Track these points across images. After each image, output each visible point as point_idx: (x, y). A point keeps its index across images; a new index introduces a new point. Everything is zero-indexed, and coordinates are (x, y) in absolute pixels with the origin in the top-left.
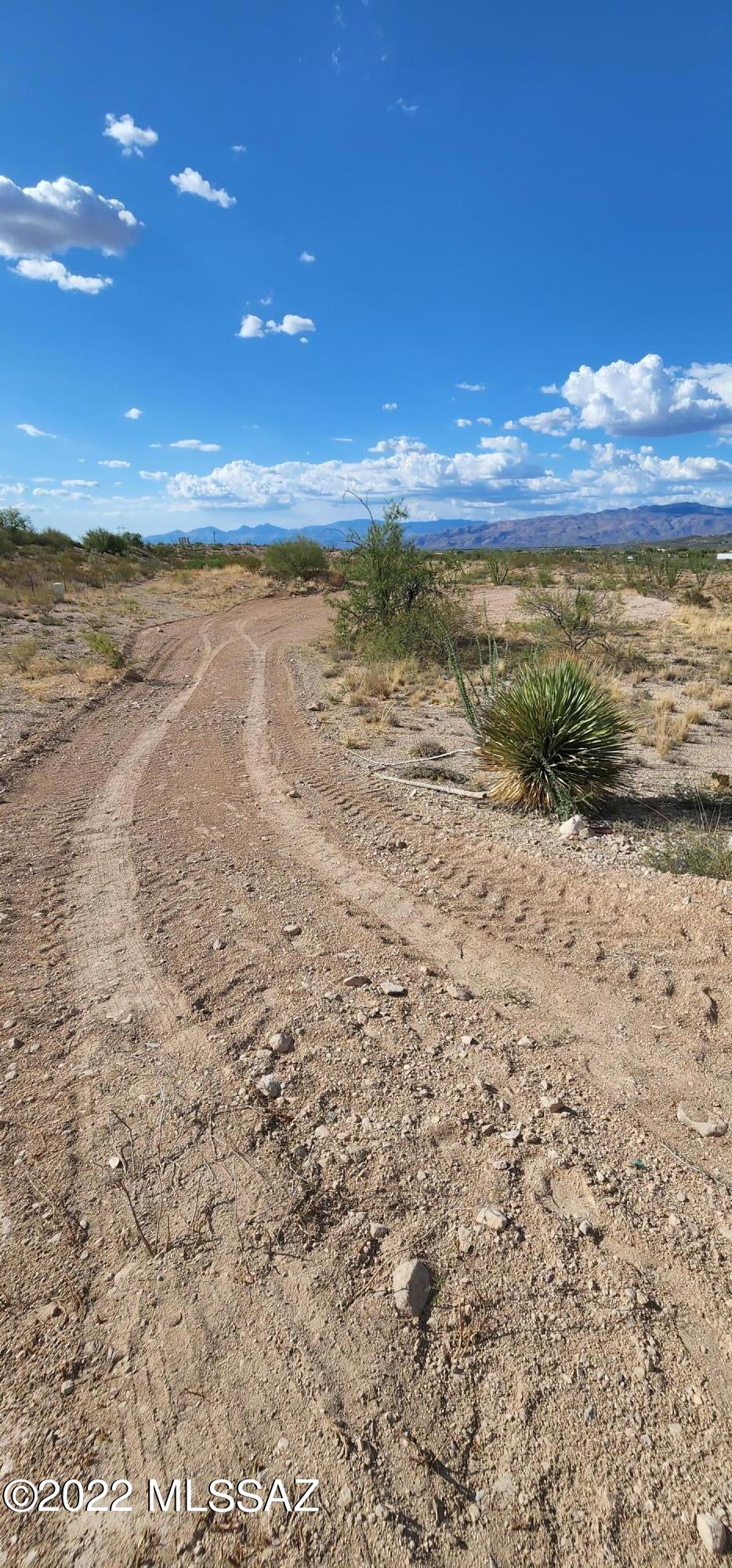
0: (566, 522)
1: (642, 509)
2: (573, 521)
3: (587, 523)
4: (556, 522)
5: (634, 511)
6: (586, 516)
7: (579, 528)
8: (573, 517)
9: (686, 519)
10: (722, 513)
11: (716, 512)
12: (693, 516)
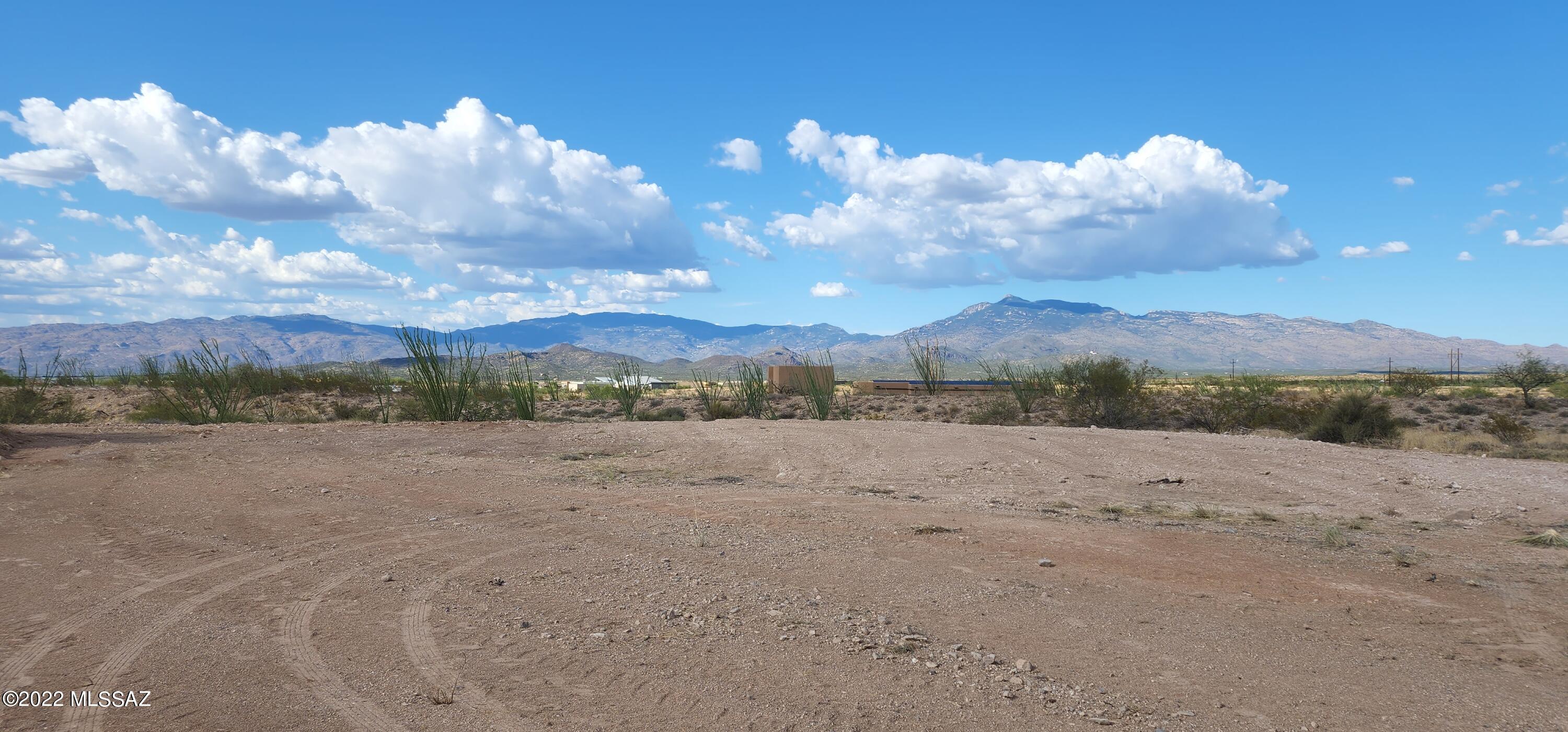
0: (96, 335)
1: (238, 320)
2: (111, 334)
3: (138, 338)
4: (76, 334)
5: (223, 323)
6: (136, 327)
7: (124, 345)
8: (107, 327)
9: (312, 338)
10: (367, 331)
11: (355, 329)
12: (322, 334)
